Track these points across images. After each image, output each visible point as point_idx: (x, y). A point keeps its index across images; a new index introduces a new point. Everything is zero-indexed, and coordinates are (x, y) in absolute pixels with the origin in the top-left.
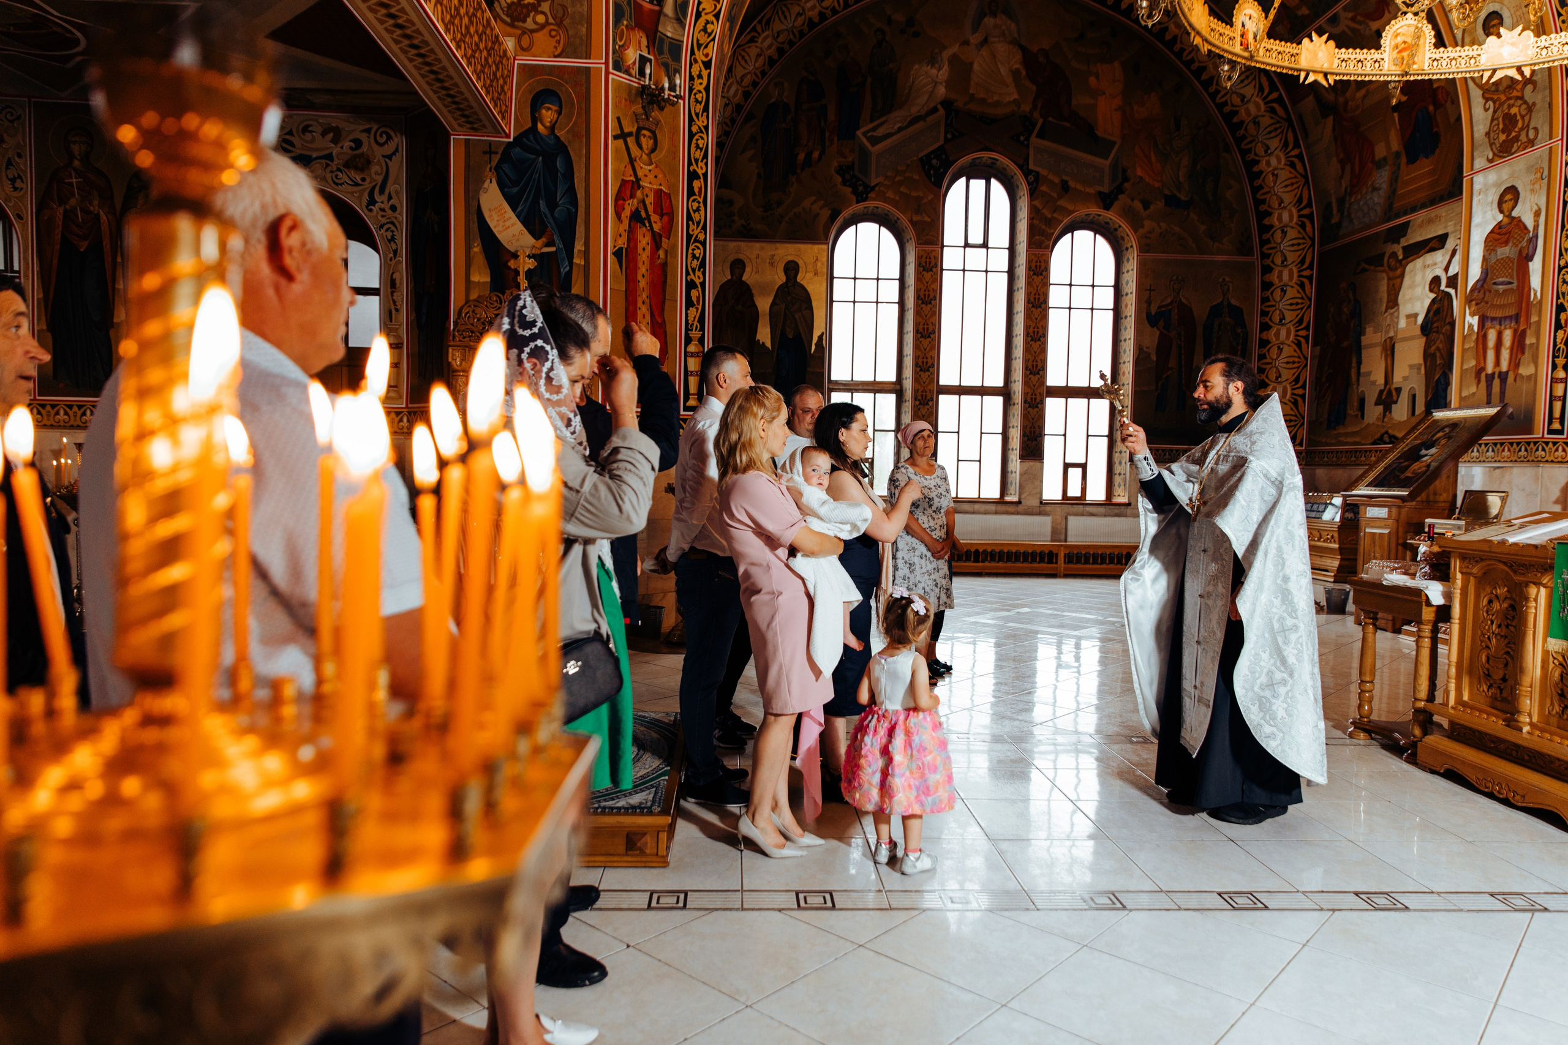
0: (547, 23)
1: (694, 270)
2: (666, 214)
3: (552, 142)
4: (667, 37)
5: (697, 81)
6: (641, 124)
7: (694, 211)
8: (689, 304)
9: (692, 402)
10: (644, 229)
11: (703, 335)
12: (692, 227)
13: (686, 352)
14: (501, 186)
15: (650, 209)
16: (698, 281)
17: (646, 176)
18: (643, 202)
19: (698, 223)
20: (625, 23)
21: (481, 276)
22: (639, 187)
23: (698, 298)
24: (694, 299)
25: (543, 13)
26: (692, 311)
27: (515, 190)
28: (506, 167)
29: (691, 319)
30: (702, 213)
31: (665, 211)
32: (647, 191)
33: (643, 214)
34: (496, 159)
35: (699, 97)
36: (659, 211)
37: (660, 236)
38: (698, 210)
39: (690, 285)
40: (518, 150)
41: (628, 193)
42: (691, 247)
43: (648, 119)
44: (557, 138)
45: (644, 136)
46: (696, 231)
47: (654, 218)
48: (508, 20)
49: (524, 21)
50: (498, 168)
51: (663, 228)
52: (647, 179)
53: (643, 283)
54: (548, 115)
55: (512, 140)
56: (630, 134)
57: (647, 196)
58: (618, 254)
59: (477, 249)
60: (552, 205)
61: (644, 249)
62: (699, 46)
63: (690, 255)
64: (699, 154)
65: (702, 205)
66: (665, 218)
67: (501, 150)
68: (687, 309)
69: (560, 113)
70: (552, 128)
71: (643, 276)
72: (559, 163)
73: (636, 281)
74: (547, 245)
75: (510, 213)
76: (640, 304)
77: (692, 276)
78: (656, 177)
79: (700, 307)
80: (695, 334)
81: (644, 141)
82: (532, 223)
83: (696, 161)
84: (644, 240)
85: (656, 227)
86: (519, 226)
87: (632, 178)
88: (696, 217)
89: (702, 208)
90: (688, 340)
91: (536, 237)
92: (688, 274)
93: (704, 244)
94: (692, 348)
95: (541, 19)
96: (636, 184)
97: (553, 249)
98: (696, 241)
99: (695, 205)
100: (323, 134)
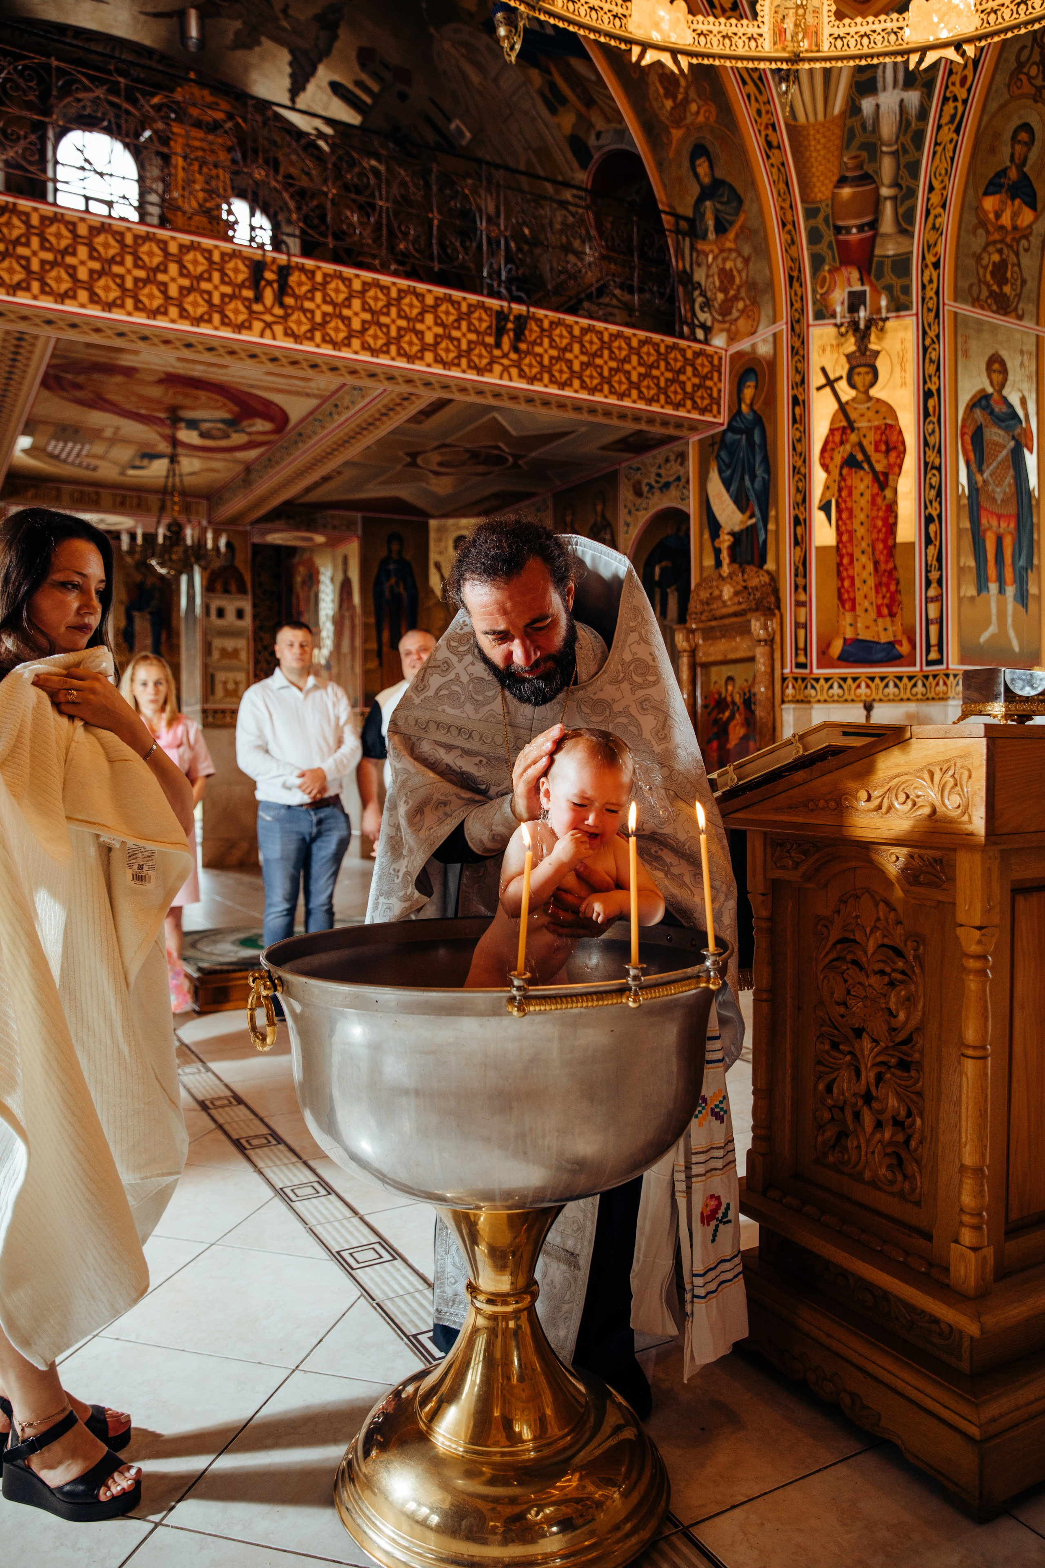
0: (746, 306)
1: (931, 502)
2: (895, 448)
3: (750, 417)
4: (888, 257)
5: (928, 288)
6: (854, 363)
7: (930, 435)
8: (929, 541)
9: (933, 655)
10: (862, 473)
11: (941, 575)
12: (929, 453)
13: (926, 598)
14: (720, 472)
15: (870, 449)
16: (935, 514)
17: (862, 415)
18: (860, 445)
19: (934, 447)
20: (827, 268)
21: (709, 562)
22: (853, 429)
23: (936, 533)
24: (932, 535)
25: (743, 299)
26: (931, 548)
27: (728, 473)
28: (723, 454)
29: (930, 558)
30: (937, 434)
31: (892, 445)
32: (864, 431)
33: (860, 457)
34: (716, 447)
35: (930, 305)
36: (883, 448)
37: (886, 475)
38: (933, 432)
39: (929, 519)
40: (730, 435)
41: (837, 439)
42: (929, 476)
43: (863, 354)
44: (755, 412)
45: (859, 374)
46: (932, 456)
47: (874, 456)
48: (720, 318)
49: (730, 313)
50: (718, 457)
51: (890, 466)
52: (865, 418)
53: (861, 531)
54: (748, 393)
55: (725, 427)
56: (840, 378)
57: (865, 436)
58: (825, 508)
59: (706, 536)
60: (753, 480)
61: (862, 495)
62: (929, 247)
63: (927, 486)
64: (931, 369)
65: (936, 425)
66: (893, 454)
67: (718, 440)
68: (926, 548)
69: (756, 387)
70: (751, 406)
71: (862, 524)
72: (757, 438)
73: (851, 533)
74: (752, 516)
75: (726, 497)
76: (857, 554)
77: (930, 510)
78: (877, 412)
79: (938, 543)
80: (934, 575)
81: (857, 379)
82: (741, 502)
83: (930, 377)
84: (862, 483)
85: (879, 467)
86: (732, 507)
87: (844, 423)
88: (931, 440)
89: (937, 430)
90: (928, 583)
91: (742, 510)
92: (926, 507)
93: (939, 469)
94: (932, 592)
95: (741, 305)
96: (851, 426)
97: (753, 521)
98: (933, 468)
99: (931, 427)
100: (676, 460)
